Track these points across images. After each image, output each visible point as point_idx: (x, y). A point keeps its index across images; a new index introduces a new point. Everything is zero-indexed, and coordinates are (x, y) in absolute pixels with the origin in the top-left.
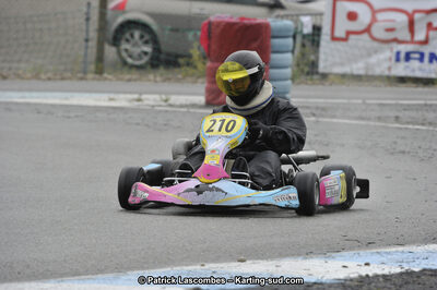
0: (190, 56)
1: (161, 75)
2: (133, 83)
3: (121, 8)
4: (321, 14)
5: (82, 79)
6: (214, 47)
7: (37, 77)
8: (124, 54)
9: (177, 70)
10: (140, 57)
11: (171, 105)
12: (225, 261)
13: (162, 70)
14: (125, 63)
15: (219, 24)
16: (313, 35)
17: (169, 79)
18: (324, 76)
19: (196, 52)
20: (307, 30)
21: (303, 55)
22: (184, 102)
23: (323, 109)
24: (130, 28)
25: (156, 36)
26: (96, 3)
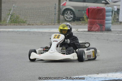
0: (84, 18)
1: (76, 23)
3: (64, 5)
4: (120, 5)
5: (54, 25)
6: (90, 15)
7: (42, 24)
8: (66, 18)
9: (80, 22)
10: (70, 19)
11: (78, 31)
12: (93, 74)
13: (76, 22)
14: (66, 20)
15: (91, 9)
16: (117, 11)
17: (78, 24)
18: (121, 22)
19: (85, 17)
20: (116, 10)
21: (115, 17)
22: (82, 30)
23: (120, 32)
24: (67, 11)
25: (74, 12)
26: (57, 4)
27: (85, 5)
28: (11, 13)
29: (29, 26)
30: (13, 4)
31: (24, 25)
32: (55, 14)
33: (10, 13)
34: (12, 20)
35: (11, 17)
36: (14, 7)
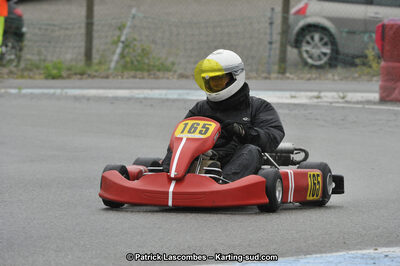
0: (366, 57)
1: (339, 74)
2: (312, 81)
3: (302, 12)
5: (266, 78)
6: (387, 48)
8: (305, 55)
9: (353, 69)
10: (320, 58)
11: (347, 102)
12: (396, 245)
13: (340, 69)
14: (306, 64)
15: (393, 26)
17: (346, 78)
19: (371, 53)
22: (360, 99)
24: (310, 32)
25: (334, 38)
26: (279, 9)
27: (373, 15)
28: (123, 38)
29: (183, 82)
30: (131, 7)
31: (168, 78)
32: (271, 43)
33: (119, 37)
34: (128, 59)
35: (124, 49)
36: (134, 17)
